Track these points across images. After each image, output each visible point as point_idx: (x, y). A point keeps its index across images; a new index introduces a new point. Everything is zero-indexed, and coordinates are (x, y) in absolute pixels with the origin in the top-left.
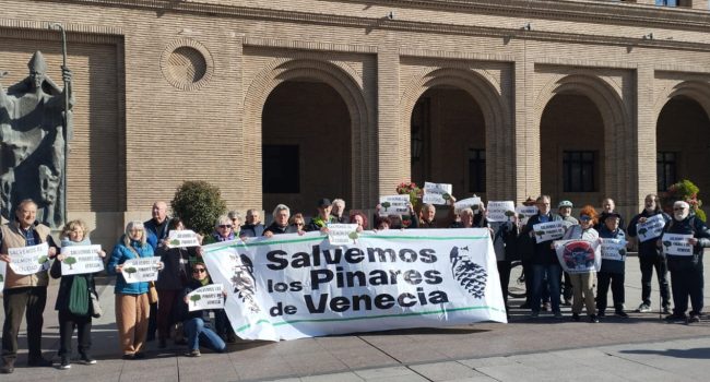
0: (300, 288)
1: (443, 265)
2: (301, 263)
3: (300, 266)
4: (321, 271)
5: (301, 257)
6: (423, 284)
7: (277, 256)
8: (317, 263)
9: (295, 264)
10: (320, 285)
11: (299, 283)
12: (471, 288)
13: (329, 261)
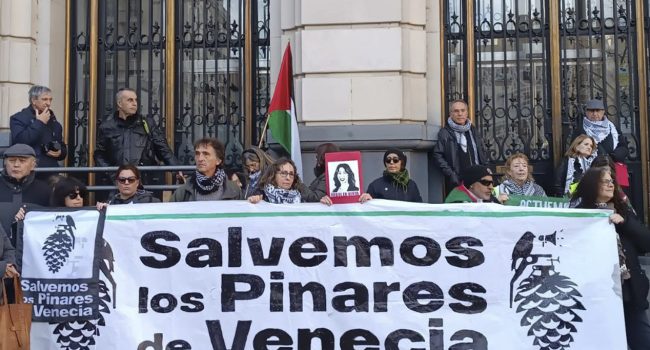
0: (200, 307)
1: (495, 275)
2: (206, 258)
3: (202, 264)
4: (243, 278)
5: (205, 247)
6: (445, 313)
7: (160, 241)
8: (235, 260)
9: (193, 261)
10: (238, 303)
11: (199, 296)
12: (543, 333)
13: (258, 260)
